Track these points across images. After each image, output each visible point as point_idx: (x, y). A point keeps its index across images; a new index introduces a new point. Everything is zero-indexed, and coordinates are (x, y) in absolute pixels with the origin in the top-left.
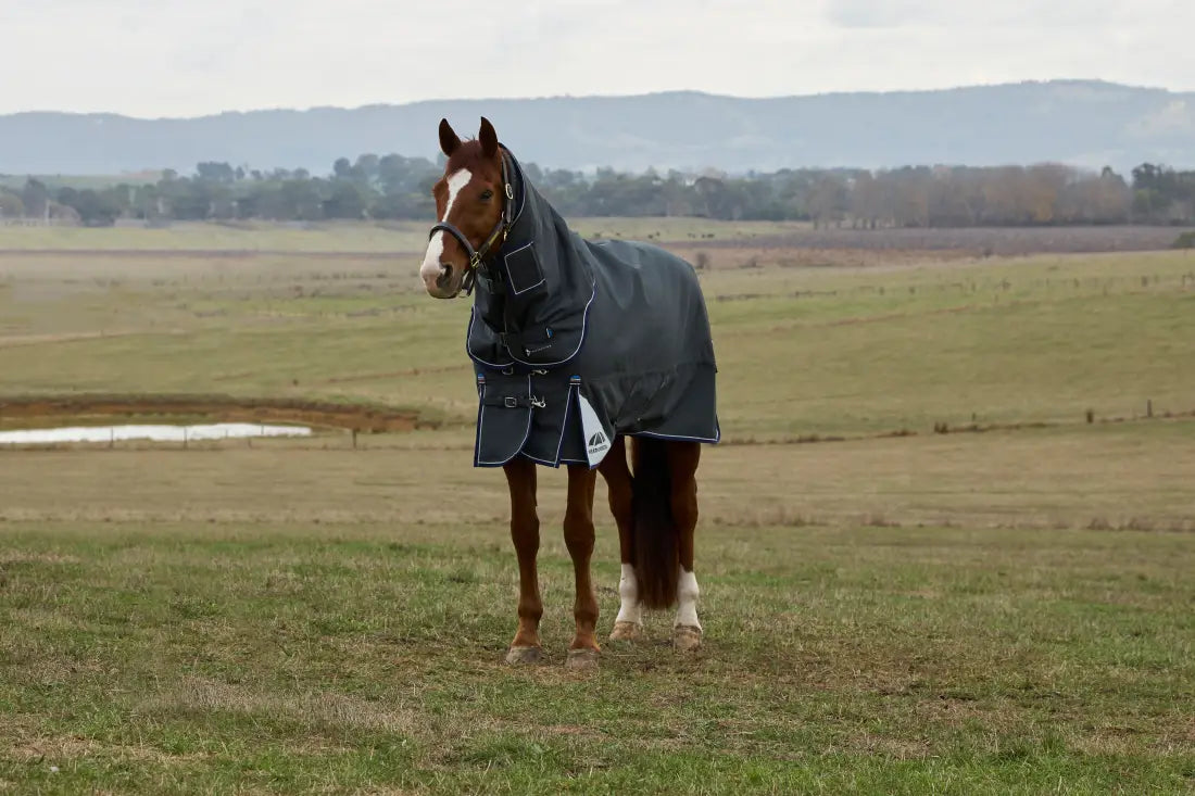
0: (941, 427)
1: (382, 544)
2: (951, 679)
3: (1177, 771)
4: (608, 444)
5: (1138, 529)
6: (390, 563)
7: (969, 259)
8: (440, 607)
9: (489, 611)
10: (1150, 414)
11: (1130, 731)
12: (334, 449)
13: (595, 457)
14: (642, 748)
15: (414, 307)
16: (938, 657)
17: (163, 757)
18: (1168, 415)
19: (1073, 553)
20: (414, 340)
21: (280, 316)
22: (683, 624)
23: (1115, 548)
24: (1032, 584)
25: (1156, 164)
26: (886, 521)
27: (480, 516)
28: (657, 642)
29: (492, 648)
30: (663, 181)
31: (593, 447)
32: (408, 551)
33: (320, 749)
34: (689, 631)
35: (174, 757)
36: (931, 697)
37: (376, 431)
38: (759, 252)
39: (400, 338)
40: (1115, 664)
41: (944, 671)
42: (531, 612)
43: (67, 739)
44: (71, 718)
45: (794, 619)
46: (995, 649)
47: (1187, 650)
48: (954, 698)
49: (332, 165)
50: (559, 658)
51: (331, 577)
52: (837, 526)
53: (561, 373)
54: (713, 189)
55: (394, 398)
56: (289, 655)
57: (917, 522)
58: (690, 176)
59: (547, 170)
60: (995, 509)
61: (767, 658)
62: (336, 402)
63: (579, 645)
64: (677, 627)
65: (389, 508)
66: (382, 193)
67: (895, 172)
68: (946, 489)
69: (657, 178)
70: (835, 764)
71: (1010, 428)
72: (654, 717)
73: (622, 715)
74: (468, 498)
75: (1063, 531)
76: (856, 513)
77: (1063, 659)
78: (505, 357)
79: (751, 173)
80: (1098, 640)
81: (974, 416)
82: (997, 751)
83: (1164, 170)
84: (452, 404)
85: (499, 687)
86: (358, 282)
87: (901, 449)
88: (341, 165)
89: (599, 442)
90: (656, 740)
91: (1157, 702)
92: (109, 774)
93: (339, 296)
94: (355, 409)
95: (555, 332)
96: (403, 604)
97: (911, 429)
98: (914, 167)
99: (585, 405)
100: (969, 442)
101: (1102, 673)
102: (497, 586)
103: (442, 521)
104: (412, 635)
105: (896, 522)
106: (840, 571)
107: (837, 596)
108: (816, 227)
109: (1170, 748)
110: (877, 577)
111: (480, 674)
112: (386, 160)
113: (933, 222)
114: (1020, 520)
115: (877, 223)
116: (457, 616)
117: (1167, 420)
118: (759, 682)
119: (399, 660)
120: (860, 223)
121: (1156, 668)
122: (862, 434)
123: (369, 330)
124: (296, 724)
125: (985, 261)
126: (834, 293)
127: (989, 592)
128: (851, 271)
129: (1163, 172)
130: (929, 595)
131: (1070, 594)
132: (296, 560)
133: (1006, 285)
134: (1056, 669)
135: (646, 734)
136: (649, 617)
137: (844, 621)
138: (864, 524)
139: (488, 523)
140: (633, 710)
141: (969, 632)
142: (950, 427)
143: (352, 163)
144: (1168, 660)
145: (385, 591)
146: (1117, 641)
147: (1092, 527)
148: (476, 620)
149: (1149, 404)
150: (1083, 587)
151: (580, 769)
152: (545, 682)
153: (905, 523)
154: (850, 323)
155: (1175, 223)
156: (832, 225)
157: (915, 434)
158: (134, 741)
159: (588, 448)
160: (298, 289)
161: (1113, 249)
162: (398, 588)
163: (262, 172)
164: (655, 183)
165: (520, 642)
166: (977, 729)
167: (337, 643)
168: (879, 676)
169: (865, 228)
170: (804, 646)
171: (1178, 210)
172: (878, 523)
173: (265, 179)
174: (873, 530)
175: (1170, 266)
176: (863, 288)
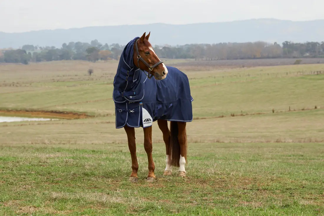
0: (232, 114)
1: (90, 150)
7: (238, 68)
10: (290, 110)
15: (86, 84)
18: (295, 110)
19: (274, 149)
21: (48, 87)
22: (181, 171)
23: (285, 147)
24: (269, 158)
25: (289, 41)
26: (220, 141)
27: (108, 142)
32: (97, 152)
34: (182, 173)
38: (180, 67)
39: (82, 93)
42: (135, 168)
49: (62, 45)
52: (207, 143)
54: (167, 50)
55: (81, 109)
57: (229, 141)
58: (161, 47)
59: (121, 45)
60: (249, 137)
63: (149, 176)
64: (179, 172)
65: (83, 140)
66: (76, 53)
67: (217, 45)
68: (235, 132)
71: (252, 114)
74: (104, 137)
75: (269, 143)
76: (212, 139)
79: (178, 46)
81: (242, 112)
83: (291, 43)
84: (98, 110)
86: (70, 77)
87: (222, 121)
88: (64, 45)
94: (71, 113)
97: (224, 115)
98: (222, 43)
100: (241, 119)
103: (98, 143)
105: (223, 141)
106: (217, 156)
108: (196, 60)
110: (227, 157)
112: (77, 43)
113: (229, 58)
114: (257, 140)
115: (213, 59)
117: (294, 112)
120: (208, 59)
122: (211, 117)
123: (73, 91)
125: (243, 69)
126: (202, 78)
127: (259, 160)
128: (206, 72)
130: (244, 162)
133: (249, 75)
138: (214, 142)
139: (112, 144)
142: (235, 115)
143: (67, 44)
147: (277, 142)
149: (290, 107)
150: (283, 159)
153: (226, 142)
154: (206, 86)
155: (294, 57)
156: (200, 59)
157: (225, 117)
160: (53, 79)
161: (277, 65)
163: (42, 47)
171: (295, 54)
172: (218, 142)
173: (43, 49)
174: (217, 144)
175: (294, 69)
176: (209, 77)
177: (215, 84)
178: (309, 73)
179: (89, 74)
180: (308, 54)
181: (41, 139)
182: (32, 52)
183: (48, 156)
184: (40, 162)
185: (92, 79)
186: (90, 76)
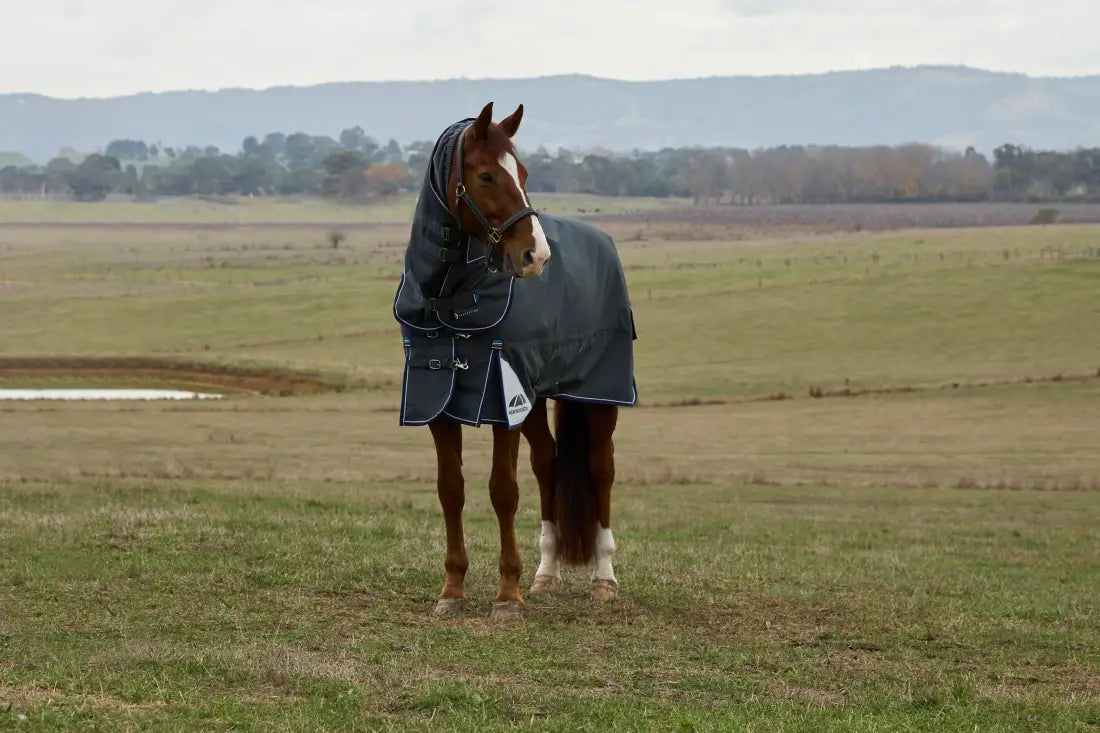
0: (815, 391)
1: (302, 501)
2: (857, 631)
3: (1081, 719)
4: (528, 405)
6: (312, 520)
7: (840, 234)
8: (366, 561)
9: (414, 565)
11: (1034, 681)
12: (243, 410)
13: (515, 418)
14: (574, 698)
15: (318, 277)
16: (841, 609)
17: (124, 706)
18: (1029, 381)
19: (947, 511)
20: (319, 308)
21: (192, 285)
22: (601, 577)
23: (984, 505)
24: (916, 539)
25: (1015, 144)
26: (767, 480)
27: (384, 474)
28: (575, 595)
29: (420, 601)
30: (553, 159)
31: (513, 408)
32: (326, 508)
33: (271, 698)
34: (605, 584)
35: (134, 705)
36: (841, 647)
37: (283, 394)
38: (643, 226)
39: (305, 306)
40: (1008, 616)
41: (849, 623)
42: (457, 566)
43: (31, 689)
44: (31, 667)
45: (702, 572)
46: (894, 603)
47: (1074, 602)
48: (862, 648)
49: (241, 143)
50: (486, 610)
51: (260, 533)
52: (720, 485)
53: (483, 338)
54: (599, 166)
55: (300, 362)
56: (229, 607)
57: (797, 480)
58: (578, 155)
60: (868, 469)
61: (680, 611)
62: (251, 366)
63: (503, 598)
64: (594, 581)
65: (297, 466)
66: (289, 170)
67: (770, 152)
68: (822, 449)
69: (547, 156)
70: (759, 713)
71: (880, 392)
72: (583, 667)
73: (552, 665)
74: (372, 458)
75: (933, 489)
76: (737, 472)
77: (960, 612)
78: (433, 319)
79: (636, 152)
80: (990, 594)
81: (847, 381)
82: (911, 699)
84: (356, 368)
85: (432, 638)
86: (266, 253)
87: (776, 413)
88: (249, 143)
89: (519, 403)
90: (587, 689)
91: (1053, 652)
92: (74, 722)
93: (249, 267)
94: (264, 373)
95: (481, 297)
96: (332, 559)
97: (787, 393)
98: (788, 147)
99: (506, 368)
100: (842, 405)
101: (998, 625)
102: (419, 541)
103: (349, 479)
104: (343, 588)
105: (777, 480)
106: (735, 528)
107: (738, 552)
108: (696, 203)
109: (1073, 697)
110: (769, 533)
111: (412, 625)
112: (292, 138)
113: (809, 198)
114: (894, 479)
115: (754, 200)
116: (384, 570)
117: (1029, 385)
118: (676, 633)
119: (334, 612)
120: (738, 199)
121: (1047, 620)
122: (740, 397)
123: (277, 298)
124: (247, 673)
125: (856, 236)
126: (715, 265)
127: (877, 547)
128: (729, 245)
129: (1023, 151)
130: (823, 550)
131: (952, 549)
132: (226, 517)
133: (875, 258)
134: (953, 621)
135: (576, 683)
136: (565, 571)
137: (749, 575)
138: (746, 483)
139: (392, 481)
140: (562, 659)
141: (866, 586)
142: (824, 392)
143: (260, 140)
144: (1058, 613)
145: (311, 545)
146: (1007, 594)
147: (960, 487)
148: (402, 574)
150: (963, 543)
151: (520, 717)
152: (474, 632)
153: (786, 481)
154: (728, 293)
155: (1034, 200)
156: (712, 201)
157: (790, 398)
158: (95, 689)
159: (509, 409)
160: (209, 259)
161: (975, 224)
162: (325, 543)
163: (175, 150)
164: (545, 160)
165: (446, 596)
166: (890, 679)
167: (273, 595)
168: (788, 628)
169: (742, 203)
170: (715, 599)
171: (1037, 188)
172: (759, 482)
173: (178, 156)
174: (756, 488)
175: (1030, 240)
176: (741, 260)
177: (760, 284)
178: (1080, 255)
179: (331, 244)
180: (1080, 190)
181: (155, 459)
182: (139, 166)
183: (143, 515)
184: (111, 536)
185: (342, 261)
186: (333, 250)
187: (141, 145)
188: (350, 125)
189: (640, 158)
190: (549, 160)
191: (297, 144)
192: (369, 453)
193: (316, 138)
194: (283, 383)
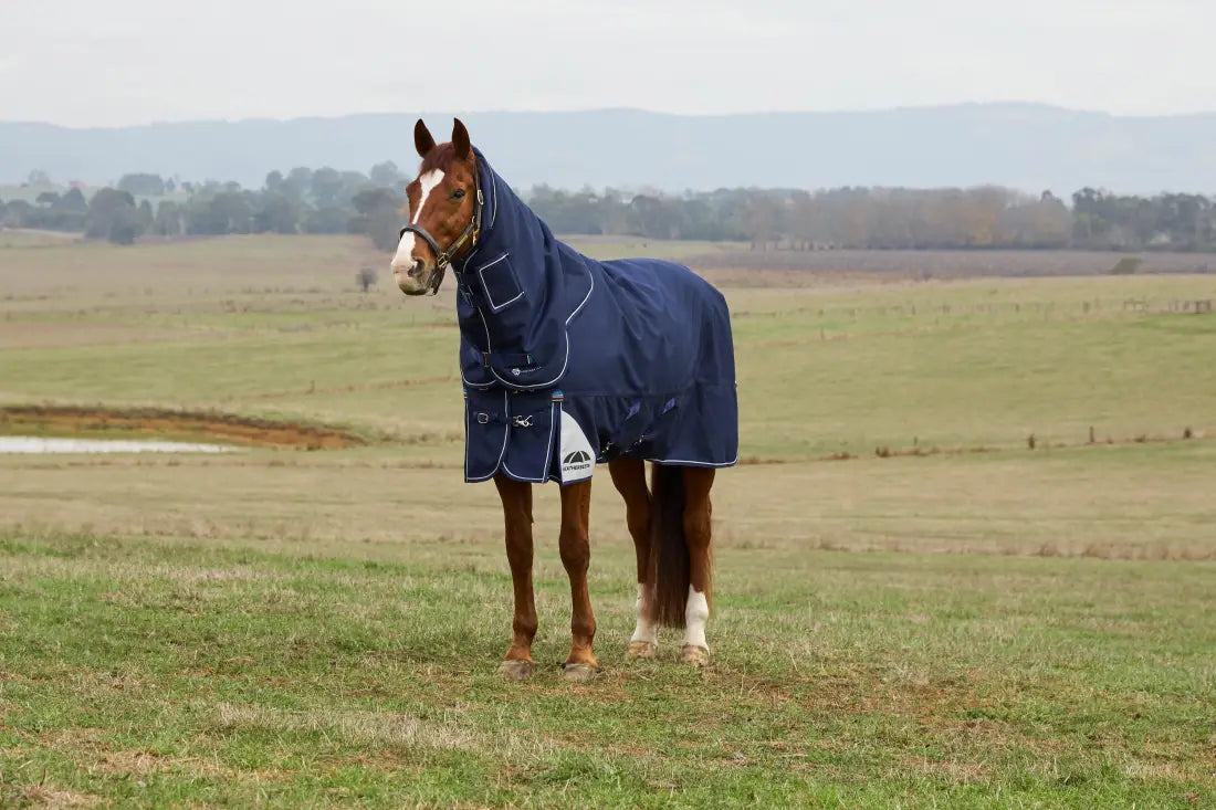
0: (881, 450)
5: (1095, 555)
7: (908, 282)
10: (1092, 440)
15: (348, 323)
18: (1110, 442)
19: (1032, 580)
20: (349, 356)
21: (212, 330)
22: (690, 643)
23: (1068, 574)
24: (1013, 609)
25: (1096, 188)
26: (834, 546)
27: (425, 536)
30: (600, 199)
32: (385, 569)
34: (696, 650)
37: (310, 449)
39: (335, 354)
42: (526, 628)
49: (265, 177)
52: (786, 549)
54: (648, 207)
55: (329, 415)
57: (867, 546)
58: (627, 194)
60: (939, 535)
62: (272, 418)
63: (572, 660)
64: (685, 647)
65: (332, 525)
66: (315, 207)
67: (832, 193)
68: (890, 514)
69: (593, 196)
71: (951, 452)
74: (411, 517)
75: (1011, 557)
76: (803, 537)
79: (689, 192)
81: (916, 441)
83: (1104, 195)
86: (292, 297)
87: (841, 472)
88: (273, 177)
93: (267, 311)
97: (851, 453)
98: (852, 188)
100: (910, 466)
103: (387, 539)
105: (846, 546)
106: (822, 595)
108: (753, 246)
112: (318, 174)
114: (970, 545)
115: (815, 245)
117: (1109, 447)
120: (798, 244)
122: (800, 457)
123: (303, 346)
125: (924, 285)
126: (773, 314)
127: (975, 617)
128: (790, 293)
133: (946, 309)
138: (812, 548)
139: (434, 543)
142: (891, 451)
143: (285, 177)
147: (1042, 554)
149: (1092, 429)
150: (1065, 614)
153: (855, 548)
154: (789, 344)
155: (1115, 249)
156: (770, 245)
157: (856, 457)
160: (229, 303)
161: (1051, 274)
163: (193, 185)
164: (591, 200)
169: (803, 249)
171: (1118, 235)
172: (826, 547)
173: (196, 191)
174: (823, 554)
175: (1111, 291)
176: (801, 310)
177: (823, 336)
178: (1166, 309)
179: (361, 287)
180: (1164, 238)
181: (179, 516)
182: (155, 202)
183: (204, 575)
184: (175, 597)
185: (373, 306)
186: (363, 295)
187: (156, 180)
188: (381, 161)
189: (694, 198)
190: (596, 200)
191: (324, 181)
192: (409, 512)
193: (344, 173)
194: (310, 435)
